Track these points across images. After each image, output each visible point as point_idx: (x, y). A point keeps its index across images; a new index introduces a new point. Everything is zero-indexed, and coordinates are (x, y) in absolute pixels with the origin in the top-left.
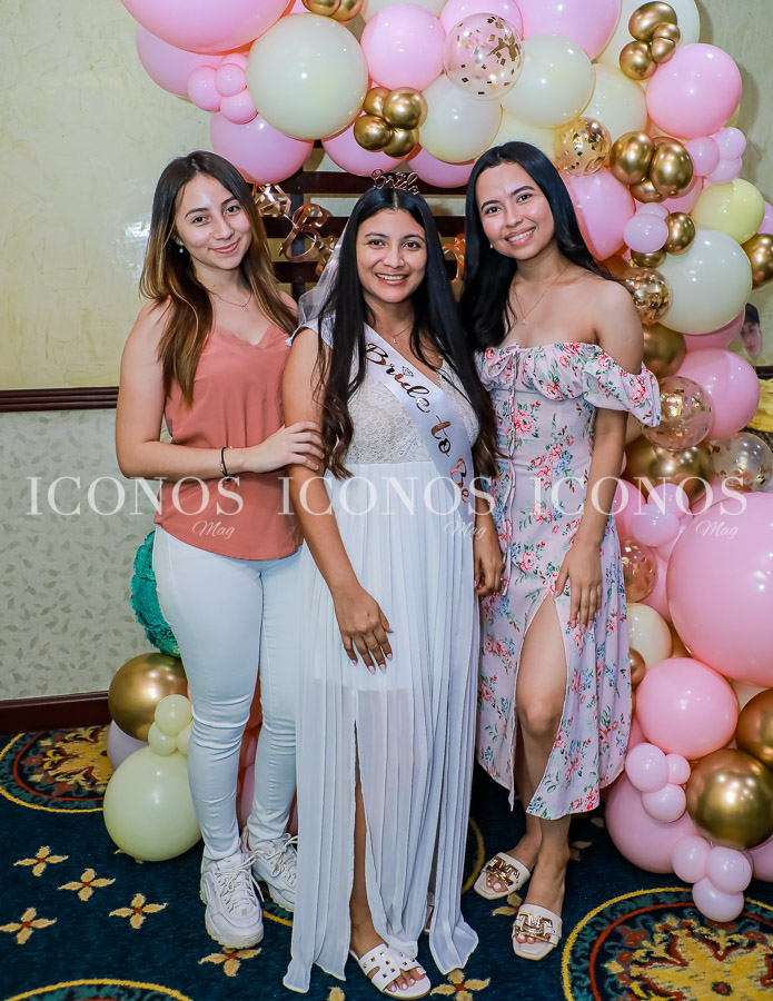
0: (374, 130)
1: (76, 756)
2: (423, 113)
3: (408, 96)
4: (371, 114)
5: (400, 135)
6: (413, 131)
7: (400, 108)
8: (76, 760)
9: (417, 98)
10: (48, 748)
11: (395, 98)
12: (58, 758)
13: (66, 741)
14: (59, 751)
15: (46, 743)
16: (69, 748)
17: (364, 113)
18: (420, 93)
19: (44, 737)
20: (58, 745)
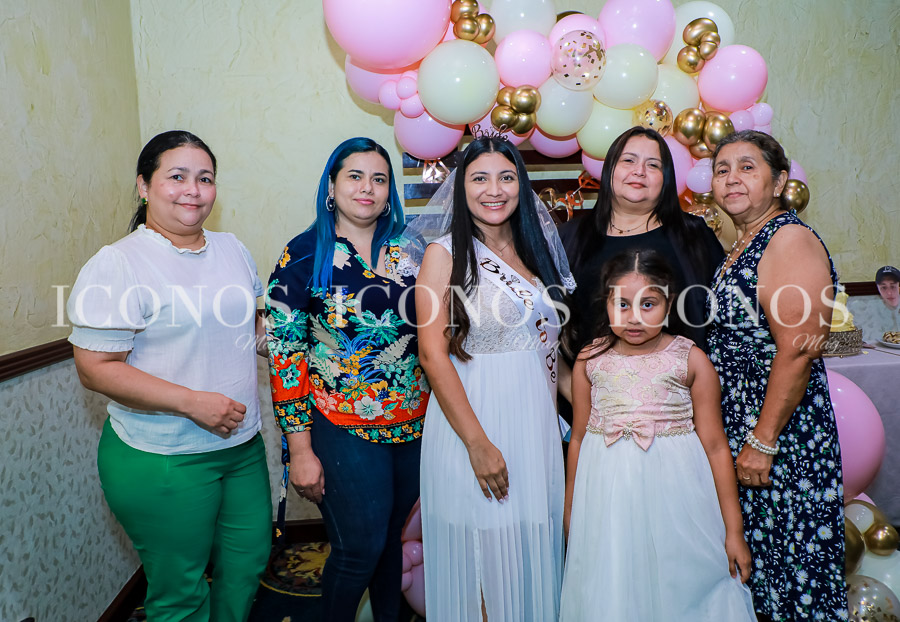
0: (505, 115)
1: (309, 561)
2: (539, 102)
3: (528, 90)
4: (502, 104)
5: (524, 118)
6: (532, 115)
7: (524, 99)
8: (309, 563)
9: (534, 92)
10: (291, 555)
11: (519, 92)
12: (297, 561)
13: (302, 551)
14: (298, 557)
15: (290, 552)
16: (304, 556)
17: (496, 105)
18: (537, 89)
19: (288, 548)
20: (297, 553)
